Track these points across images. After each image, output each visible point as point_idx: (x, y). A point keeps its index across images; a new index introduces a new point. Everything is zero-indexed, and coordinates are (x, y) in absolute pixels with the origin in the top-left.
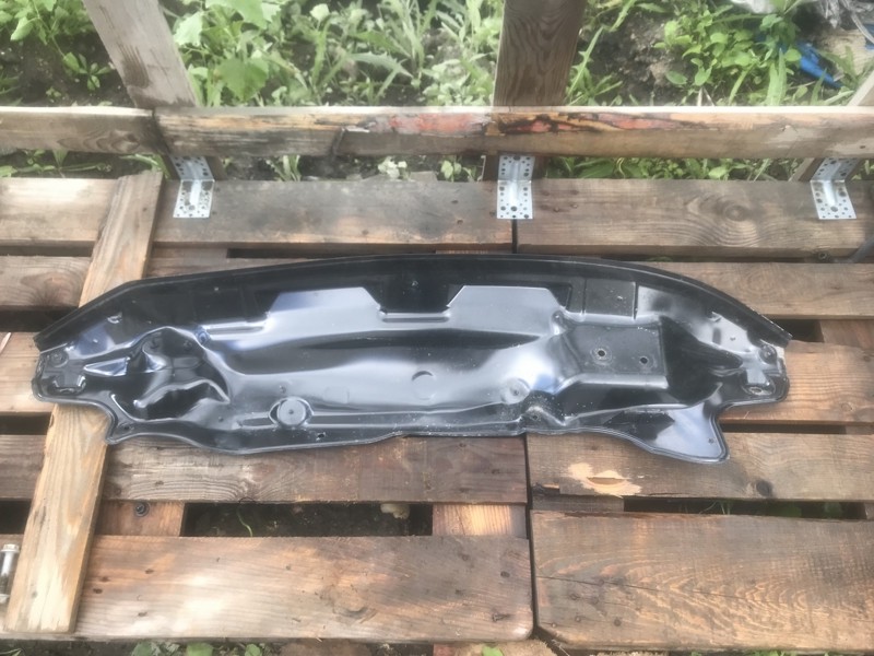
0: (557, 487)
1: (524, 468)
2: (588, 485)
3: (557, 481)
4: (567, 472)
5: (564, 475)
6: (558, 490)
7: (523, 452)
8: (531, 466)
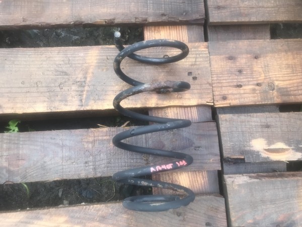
0: (243, 157)
1: (218, 144)
2: (264, 155)
3: (242, 152)
4: (250, 146)
5: (247, 148)
6: (244, 159)
7: (216, 133)
8: (223, 142)
